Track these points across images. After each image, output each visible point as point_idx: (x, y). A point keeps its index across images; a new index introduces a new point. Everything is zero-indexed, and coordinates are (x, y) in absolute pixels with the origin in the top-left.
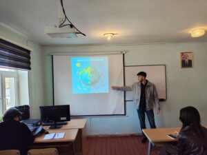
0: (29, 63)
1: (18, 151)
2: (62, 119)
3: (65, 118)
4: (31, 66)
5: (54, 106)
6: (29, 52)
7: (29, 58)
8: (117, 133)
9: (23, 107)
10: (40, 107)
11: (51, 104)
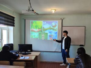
0: (14, 23)
1: (9, 62)
2: (28, 51)
3: (30, 51)
4: (15, 25)
5: (25, 44)
6: (14, 18)
7: (14, 21)
8: (56, 61)
9: (10, 44)
10: (19, 45)
11: (24, 44)
